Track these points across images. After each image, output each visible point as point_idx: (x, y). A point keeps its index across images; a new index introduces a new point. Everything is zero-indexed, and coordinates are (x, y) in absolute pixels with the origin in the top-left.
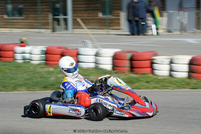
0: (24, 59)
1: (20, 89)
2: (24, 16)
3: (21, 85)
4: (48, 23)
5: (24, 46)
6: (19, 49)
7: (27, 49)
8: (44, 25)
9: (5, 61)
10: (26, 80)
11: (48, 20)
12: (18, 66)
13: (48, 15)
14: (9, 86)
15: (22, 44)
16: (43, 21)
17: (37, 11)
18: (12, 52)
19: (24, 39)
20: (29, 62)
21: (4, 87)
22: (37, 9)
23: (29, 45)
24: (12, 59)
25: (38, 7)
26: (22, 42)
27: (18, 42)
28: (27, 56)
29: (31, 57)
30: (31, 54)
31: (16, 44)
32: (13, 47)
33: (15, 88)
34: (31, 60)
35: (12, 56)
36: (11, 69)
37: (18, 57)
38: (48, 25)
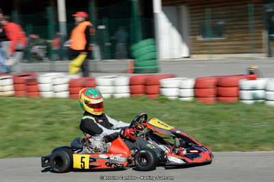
0: (255, 98)
1: (262, 147)
2: (227, 36)
3: (263, 141)
4: (261, 44)
5: (254, 79)
6: (246, 83)
7: (260, 83)
8: (257, 48)
9: (225, 103)
10: (269, 132)
11: (261, 40)
12: (248, 110)
13: (261, 32)
14: (245, 143)
15: (252, 76)
16: (254, 42)
17: (248, 28)
18: (235, 89)
19: (255, 67)
20: (263, 103)
21: (236, 144)
22: (248, 24)
23: (263, 77)
24: (235, 99)
25: (250, 22)
26: (251, 73)
27: (245, 73)
28: (260, 93)
29: (266, 95)
30: (265, 90)
31: (242, 76)
32: (237, 81)
33: (255, 145)
34: (267, 100)
35: (235, 94)
36: (239, 115)
37: (246, 95)
38: (262, 48)
